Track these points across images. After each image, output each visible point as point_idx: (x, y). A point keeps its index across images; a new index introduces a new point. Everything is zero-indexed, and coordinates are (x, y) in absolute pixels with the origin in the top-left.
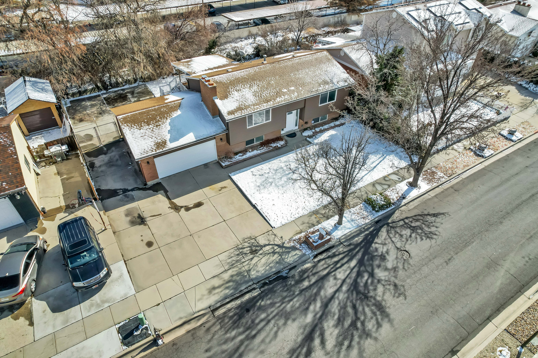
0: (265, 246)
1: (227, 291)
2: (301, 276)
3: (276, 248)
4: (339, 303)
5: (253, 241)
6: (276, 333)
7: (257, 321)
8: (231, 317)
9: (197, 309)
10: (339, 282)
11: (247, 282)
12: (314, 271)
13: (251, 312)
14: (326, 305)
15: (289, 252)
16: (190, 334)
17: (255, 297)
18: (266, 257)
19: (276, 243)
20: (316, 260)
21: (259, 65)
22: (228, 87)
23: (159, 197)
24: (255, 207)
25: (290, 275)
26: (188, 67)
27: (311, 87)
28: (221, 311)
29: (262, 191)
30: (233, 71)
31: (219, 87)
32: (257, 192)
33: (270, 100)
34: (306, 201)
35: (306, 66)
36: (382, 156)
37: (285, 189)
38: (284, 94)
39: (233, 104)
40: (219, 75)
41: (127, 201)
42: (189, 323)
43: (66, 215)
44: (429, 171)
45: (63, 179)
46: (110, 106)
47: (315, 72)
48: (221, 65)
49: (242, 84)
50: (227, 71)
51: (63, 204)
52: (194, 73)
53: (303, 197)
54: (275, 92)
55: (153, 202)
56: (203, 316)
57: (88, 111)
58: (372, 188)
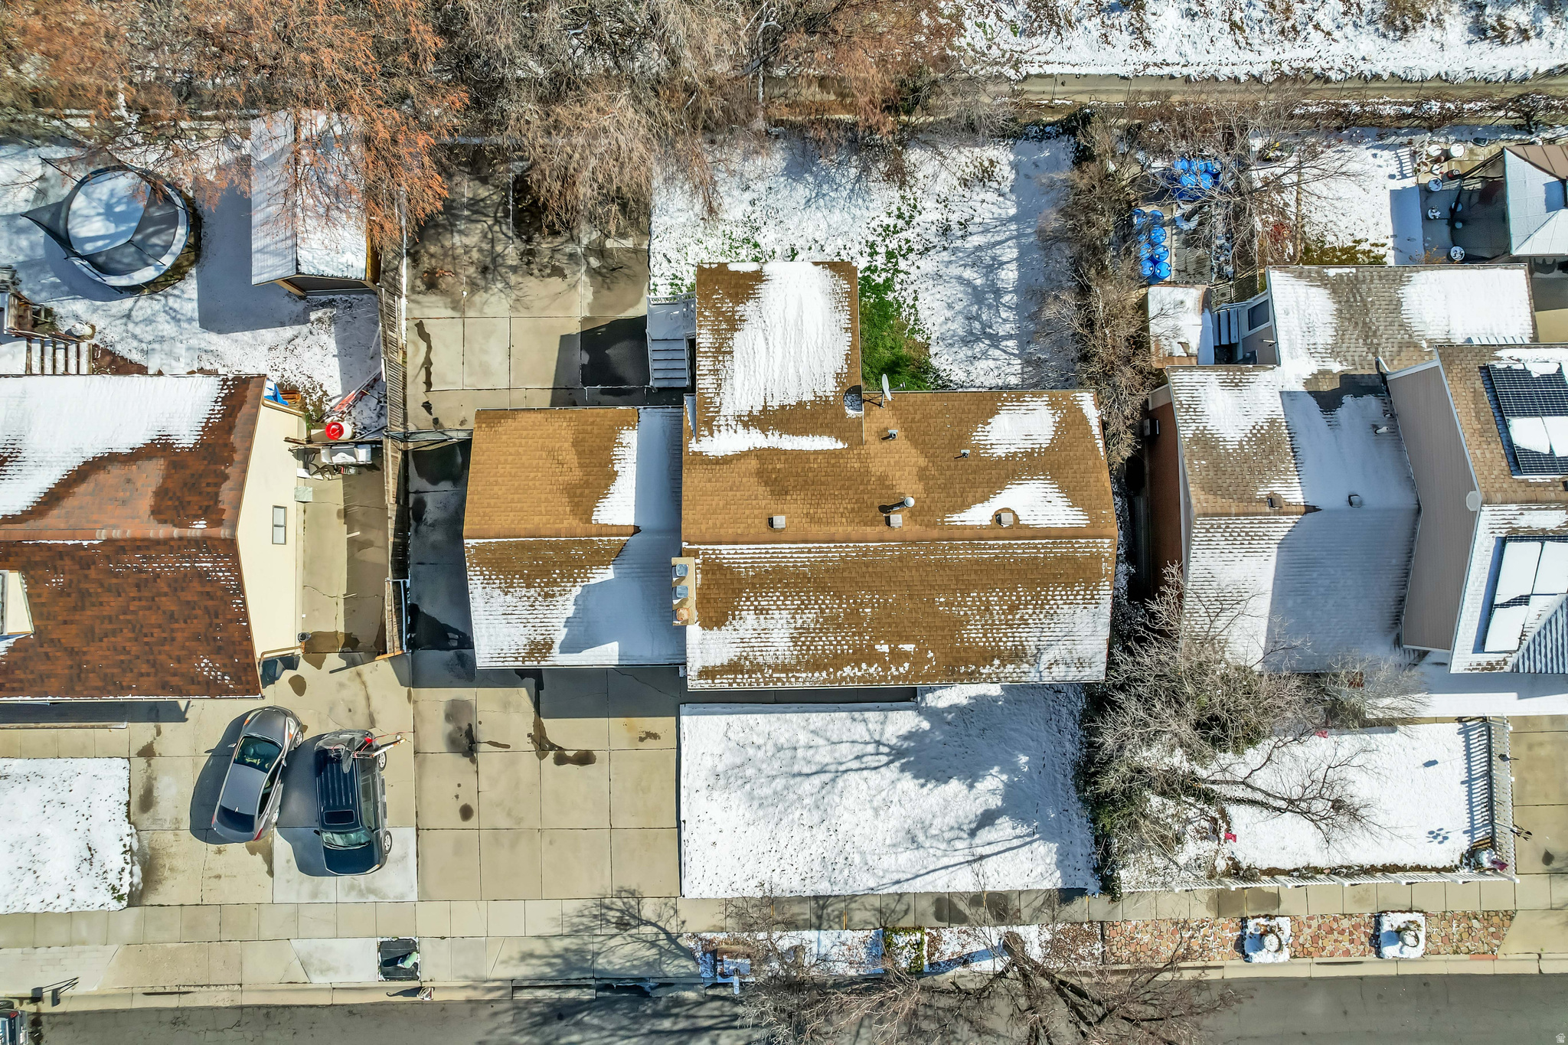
0: (648, 923)
1: (547, 970)
2: (668, 1008)
3: (662, 936)
5: (633, 902)
7: (563, 1041)
8: (533, 1013)
9: (493, 976)
11: (582, 970)
12: (691, 1012)
13: (564, 1023)
15: (677, 957)
16: (469, 1006)
17: (581, 1003)
18: (637, 946)
19: (668, 928)
20: (710, 992)
21: (870, 537)
22: (741, 591)
23: (522, 696)
24: (679, 827)
25: (654, 994)
26: (721, 345)
27: (961, 659)
28: (525, 995)
29: (716, 794)
30: (783, 537)
31: (718, 584)
32: (704, 792)
33: (826, 668)
34: (778, 871)
35: (1003, 581)
36: (1028, 835)
37: (761, 813)
38: (873, 657)
39: (725, 650)
40: (736, 543)
41: (459, 677)
42: (475, 988)
43: (343, 664)
44: (1085, 926)
45: (351, 542)
46: (519, 236)
47: (1013, 608)
48: (808, 397)
49: (783, 594)
50: (771, 522)
51: (341, 629)
52: (713, 419)
53: (779, 856)
54: (854, 644)
55: (506, 705)
56: (499, 988)
57: (457, 239)
58: (927, 906)
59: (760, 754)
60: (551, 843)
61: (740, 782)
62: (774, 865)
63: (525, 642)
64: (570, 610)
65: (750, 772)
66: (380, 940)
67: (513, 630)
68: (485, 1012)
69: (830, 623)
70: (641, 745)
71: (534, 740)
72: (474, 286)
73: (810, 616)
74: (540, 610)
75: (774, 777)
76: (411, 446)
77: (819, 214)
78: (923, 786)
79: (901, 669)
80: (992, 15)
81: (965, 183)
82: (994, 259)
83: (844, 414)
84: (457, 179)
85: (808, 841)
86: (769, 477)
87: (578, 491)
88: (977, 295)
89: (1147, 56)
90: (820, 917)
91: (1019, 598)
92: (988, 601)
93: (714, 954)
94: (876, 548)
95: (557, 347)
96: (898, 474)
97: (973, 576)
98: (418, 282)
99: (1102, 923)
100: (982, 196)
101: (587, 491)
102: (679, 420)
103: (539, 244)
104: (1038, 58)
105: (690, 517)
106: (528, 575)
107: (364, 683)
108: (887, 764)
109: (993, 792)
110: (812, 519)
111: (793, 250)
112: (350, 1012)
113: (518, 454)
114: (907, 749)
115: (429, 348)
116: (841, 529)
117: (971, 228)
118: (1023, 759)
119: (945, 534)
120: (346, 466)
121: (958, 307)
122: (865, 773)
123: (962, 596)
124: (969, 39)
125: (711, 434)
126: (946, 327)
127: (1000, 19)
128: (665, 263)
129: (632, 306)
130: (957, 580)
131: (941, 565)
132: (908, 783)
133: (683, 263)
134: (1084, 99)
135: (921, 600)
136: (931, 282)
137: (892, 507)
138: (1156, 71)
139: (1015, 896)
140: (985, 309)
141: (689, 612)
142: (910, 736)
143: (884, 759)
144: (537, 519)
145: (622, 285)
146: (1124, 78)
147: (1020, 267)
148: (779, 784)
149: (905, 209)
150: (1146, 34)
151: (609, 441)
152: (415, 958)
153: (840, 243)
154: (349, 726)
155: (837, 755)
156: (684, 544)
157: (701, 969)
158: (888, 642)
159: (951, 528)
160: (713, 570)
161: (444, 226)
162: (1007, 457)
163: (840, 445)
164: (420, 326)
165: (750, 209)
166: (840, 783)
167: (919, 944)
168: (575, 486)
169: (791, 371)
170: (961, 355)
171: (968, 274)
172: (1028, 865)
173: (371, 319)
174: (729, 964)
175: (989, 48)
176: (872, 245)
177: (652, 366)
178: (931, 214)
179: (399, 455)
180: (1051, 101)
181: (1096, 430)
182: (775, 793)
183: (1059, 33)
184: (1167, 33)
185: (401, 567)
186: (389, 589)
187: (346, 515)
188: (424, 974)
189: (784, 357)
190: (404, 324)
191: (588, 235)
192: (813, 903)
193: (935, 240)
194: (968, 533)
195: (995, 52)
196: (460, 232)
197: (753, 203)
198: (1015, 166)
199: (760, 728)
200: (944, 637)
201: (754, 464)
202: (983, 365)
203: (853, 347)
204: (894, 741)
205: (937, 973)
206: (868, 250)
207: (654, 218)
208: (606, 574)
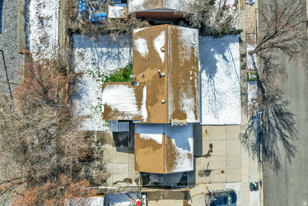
0: (246, 132)
1: (256, 154)
2: (264, 128)
3: (249, 129)
4: (279, 123)
5: (242, 135)
6: (277, 148)
7: (271, 150)
8: (265, 157)
9: (258, 166)
10: (273, 118)
11: (256, 146)
12: (265, 123)
13: (267, 150)
14: (277, 128)
15: (253, 126)
16: (264, 171)
17: (263, 146)
18: (251, 135)
19: (247, 128)
20: (261, 119)
21: (167, 80)
22: (179, 110)
23: (198, 160)
24: (226, 125)
25: (261, 131)
26: (121, 114)
27: (193, 61)
28: (261, 159)
29: (219, 117)
30: (167, 100)
31: (177, 115)
32: (219, 120)
33: (195, 91)
34: (235, 103)
35: (177, 51)
36: (228, 49)
37: (223, 107)
38: (193, 81)
39: (191, 114)
40: (168, 111)
41: (193, 174)
42: (260, 170)
43: (190, 200)
44: (247, 38)
45: (163, 199)
46: (94, 161)
47: (183, 49)
48: (134, 94)
49: (179, 100)
50: (163, 103)
51: (183, 200)
52: (139, 116)
53: (232, 103)
54: (190, 85)
55: (200, 163)
56: (260, 165)
57: (94, 176)
58: (243, 71)
59: (211, 107)
60: (229, 153)
61: (217, 112)
62: (234, 104)
63: (188, 159)
64: (181, 149)
65: (214, 110)
66: (250, 191)
67: (185, 162)
68: (265, 168)
69: (186, 90)
70: (208, 133)
71: (207, 157)
72: (105, 171)
73: (184, 94)
74: (181, 156)
75: (216, 104)
76: (142, 186)
77: (90, 92)
78: (218, 72)
79: (196, 74)
80: (44, 52)
81: (83, 59)
82: (101, 53)
83: (138, 86)
84: (80, 176)
85: (229, 97)
86: (153, 103)
87: (155, 147)
88: (109, 57)
89: (54, 17)
90: (245, 94)
91: (180, 47)
92: (181, 54)
93: (253, 117)
94: (170, 79)
95: (119, 152)
96: (152, 74)
97: (176, 57)
98: (104, 184)
99: (246, 34)
100: (86, 55)
101: (154, 145)
102: (138, 124)
103: (95, 157)
104: (54, 42)
105: (162, 121)
106: (174, 159)
107: (194, 195)
108: (213, 79)
109: (219, 56)
110: (163, 93)
111: (98, 98)
112: (265, 197)
113: (145, 161)
114: (210, 75)
115: (119, 182)
116: (165, 87)
117: (93, 58)
118: (212, 50)
119: (167, 63)
120: (146, 200)
121: (111, 61)
122: (215, 84)
123: (180, 60)
124: (49, 57)
125: (142, 116)
126: (116, 64)
127: (44, 50)
128: (100, 128)
129: (110, 135)
130: (177, 61)
131: (173, 65)
132: (217, 75)
133: (100, 124)
134: (64, 32)
135: (181, 69)
136: (106, 67)
137: (160, 75)
138: (58, 15)
139: (241, 52)
140: (112, 55)
141: (184, 122)
142: (207, 74)
143: (212, 80)
144: (161, 157)
145: (105, 137)
146: (59, 23)
147: (103, 47)
148: (217, 103)
149: (89, 73)
150: (49, 17)
151: (143, 140)
152: (254, 183)
153: (96, 88)
154: (204, 199)
155: (211, 90)
156: (168, 123)
157: (256, 120)
158: (190, 77)
159: (165, 62)
160: (174, 116)
161: (91, 178)
162: (148, 49)
163: (145, 87)
164: (114, 184)
165: (88, 108)
166: (217, 90)
167: (251, 73)
168: (153, 148)
169: (128, 98)
170: (123, 61)
171: (104, 59)
172: (234, 49)
173: (112, 195)
174: (255, 114)
175: (51, 53)
176: (97, 80)
177: (124, 131)
178: (90, 67)
179: (144, 188)
180: (64, 40)
181: (142, 29)
182: (219, 104)
183: (48, 37)
184: (48, 12)
185: (169, 188)
186: (175, 190)
187: (157, 200)
188: (257, 181)
189: (124, 100)
190: (113, 187)
191: (94, 145)
192: (242, 96)
193: (96, 66)
194: (166, 58)
195: (53, 52)
196: (92, 175)
197: (87, 107)
198: (79, 48)
199: (205, 107)
200: (189, 64)
201: (149, 107)
202: (125, 56)
203: (122, 84)
204: (208, 78)
205: (257, 70)
206: (98, 81)
207: (90, 130)
208: (173, 141)
